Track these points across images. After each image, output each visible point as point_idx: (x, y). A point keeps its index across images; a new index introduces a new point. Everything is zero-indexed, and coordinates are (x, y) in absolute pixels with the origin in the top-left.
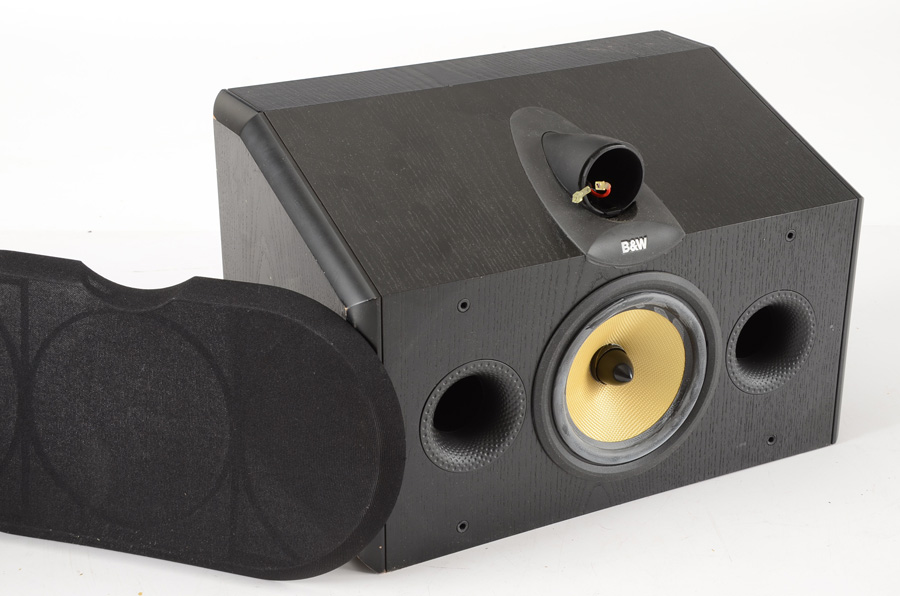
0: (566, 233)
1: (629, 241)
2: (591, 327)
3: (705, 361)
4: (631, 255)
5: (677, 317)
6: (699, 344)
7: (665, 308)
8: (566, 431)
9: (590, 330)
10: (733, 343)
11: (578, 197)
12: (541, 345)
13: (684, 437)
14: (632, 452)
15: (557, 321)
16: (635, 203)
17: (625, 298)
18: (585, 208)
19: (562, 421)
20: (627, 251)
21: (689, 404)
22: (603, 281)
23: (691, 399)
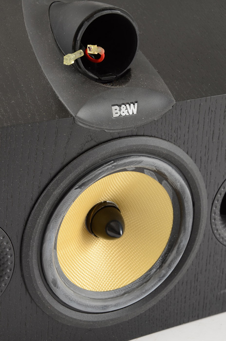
0: (58, 95)
1: (120, 106)
2: (80, 187)
3: (191, 220)
4: (121, 119)
5: (167, 179)
6: (186, 204)
7: (154, 171)
8: (55, 284)
9: (79, 190)
10: (218, 204)
11: (70, 59)
12: (30, 204)
13: (171, 287)
14: (121, 300)
15: (46, 181)
16: (129, 70)
17: (115, 160)
18: (80, 72)
19: (52, 274)
20: (117, 115)
21: (175, 258)
22: (93, 143)
23: (178, 253)
